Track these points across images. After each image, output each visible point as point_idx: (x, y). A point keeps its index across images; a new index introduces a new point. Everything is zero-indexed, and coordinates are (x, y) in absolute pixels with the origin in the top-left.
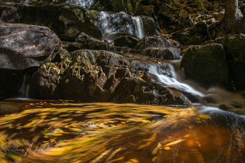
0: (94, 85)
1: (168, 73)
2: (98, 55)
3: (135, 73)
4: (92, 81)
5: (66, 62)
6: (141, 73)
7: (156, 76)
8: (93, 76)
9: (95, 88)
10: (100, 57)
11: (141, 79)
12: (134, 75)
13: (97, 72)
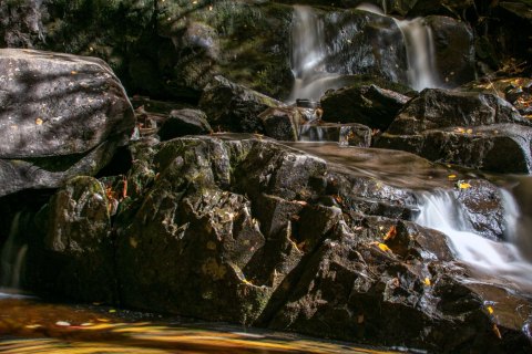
0: (219, 261)
1: (495, 226)
2: (243, 156)
3: (365, 223)
4: (211, 246)
5: (140, 177)
6: (386, 224)
7: (443, 237)
8: (218, 227)
9: (222, 272)
10: (246, 161)
11: (383, 247)
12: (359, 233)
13: (231, 216)
